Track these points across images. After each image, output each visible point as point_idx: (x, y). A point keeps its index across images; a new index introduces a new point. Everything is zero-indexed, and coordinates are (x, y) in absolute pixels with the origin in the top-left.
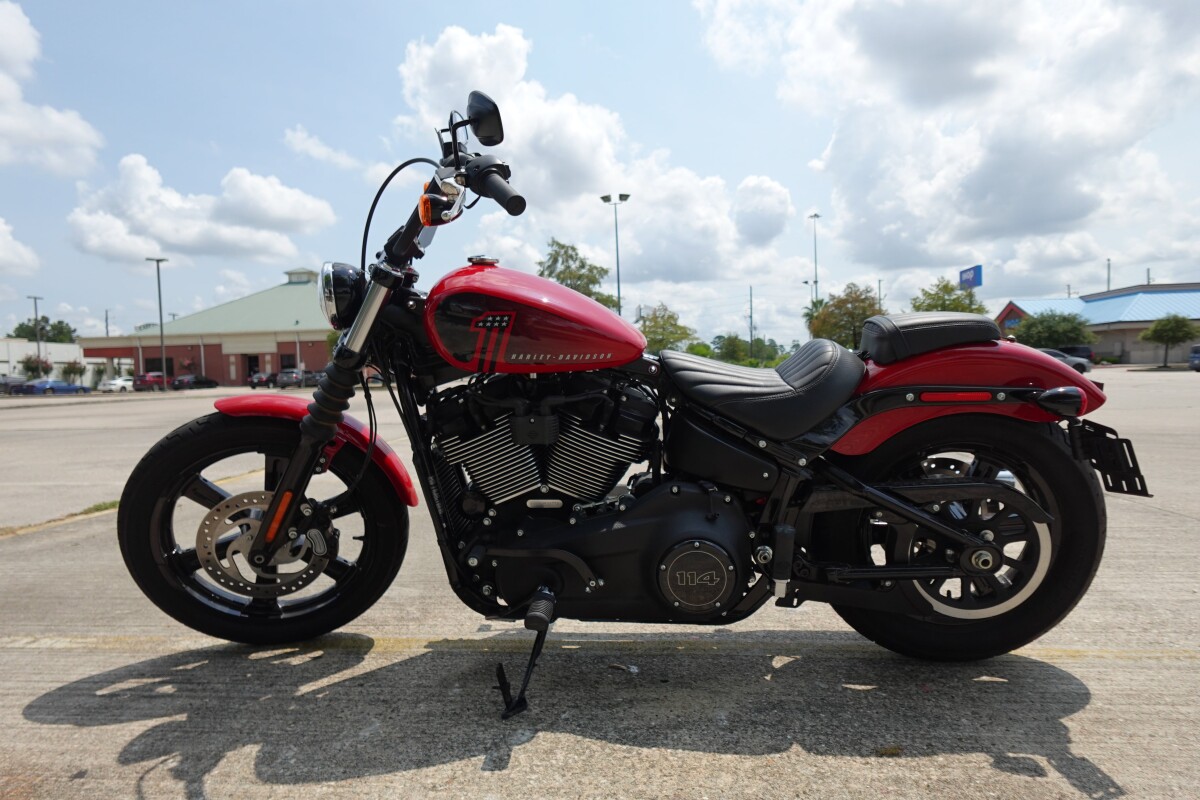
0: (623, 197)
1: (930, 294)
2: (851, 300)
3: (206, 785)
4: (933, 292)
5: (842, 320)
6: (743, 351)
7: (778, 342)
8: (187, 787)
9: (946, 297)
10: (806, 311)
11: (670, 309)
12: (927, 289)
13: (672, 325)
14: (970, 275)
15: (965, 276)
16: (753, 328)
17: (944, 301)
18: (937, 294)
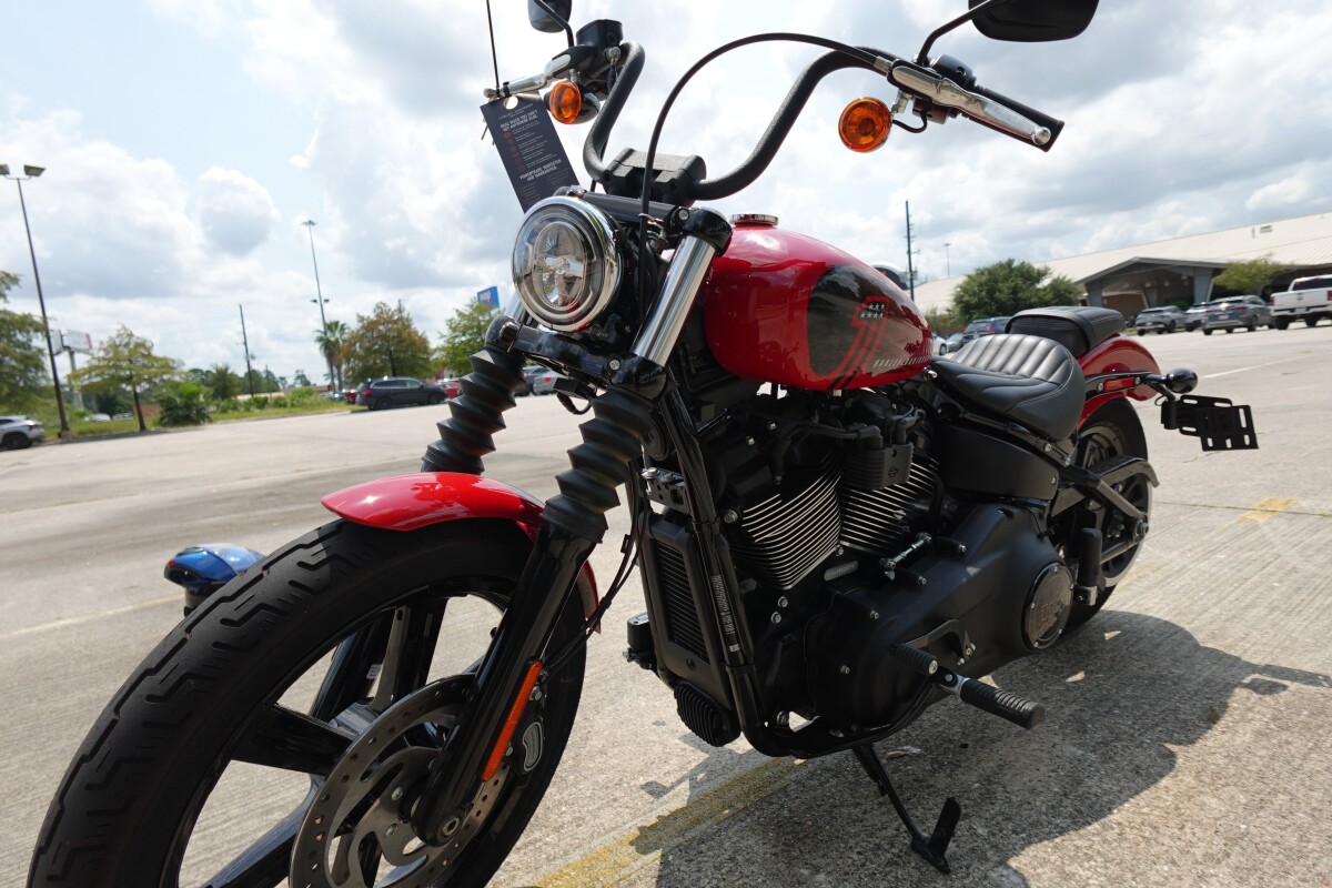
0: (32, 171)
1: (464, 315)
2: (382, 321)
4: (467, 313)
5: (375, 344)
6: (239, 385)
7: (277, 374)
9: (481, 318)
10: (319, 334)
11: (136, 333)
12: (461, 309)
13: (143, 355)
14: (487, 296)
15: (483, 297)
16: (249, 357)
17: (479, 322)
18: (471, 314)
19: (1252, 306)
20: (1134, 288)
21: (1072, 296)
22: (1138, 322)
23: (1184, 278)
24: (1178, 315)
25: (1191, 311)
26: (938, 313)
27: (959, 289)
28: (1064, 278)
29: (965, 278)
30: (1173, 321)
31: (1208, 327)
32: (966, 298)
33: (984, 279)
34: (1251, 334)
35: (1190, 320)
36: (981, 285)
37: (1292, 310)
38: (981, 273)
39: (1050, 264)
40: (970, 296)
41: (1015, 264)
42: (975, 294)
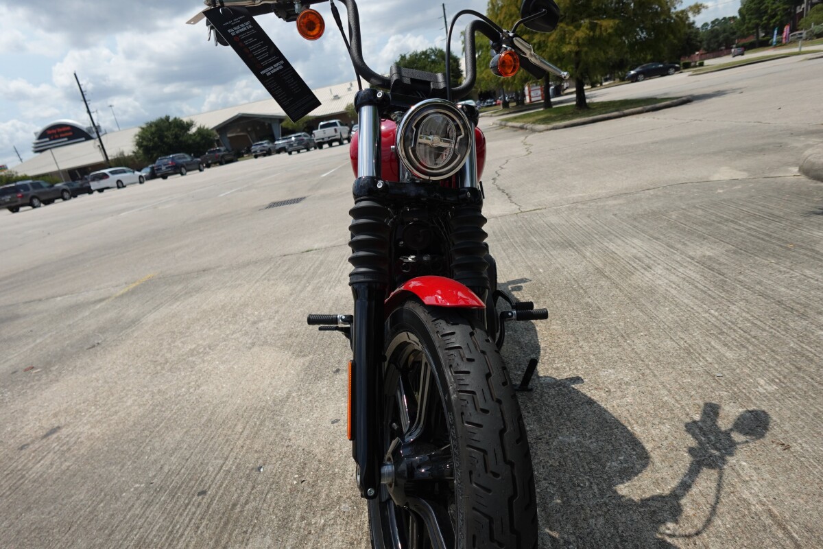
3: (673, 486)
8: (683, 495)
19: (305, 138)
20: (242, 131)
21: (211, 138)
22: (252, 151)
23: (266, 124)
24: (271, 145)
25: (276, 142)
26: (126, 155)
27: (137, 137)
28: (204, 127)
29: (140, 130)
30: (269, 149)
31: (289, 150)
32: (145, 143)
33: (153, 129)
34: (309, 152)
35: (278, 147)
36: (152, 134)
37: (323, 139)
38: (150, 125)
39: (193, 118)
40: (147, 141)
41: (171, 119)
42: (150, 140)
